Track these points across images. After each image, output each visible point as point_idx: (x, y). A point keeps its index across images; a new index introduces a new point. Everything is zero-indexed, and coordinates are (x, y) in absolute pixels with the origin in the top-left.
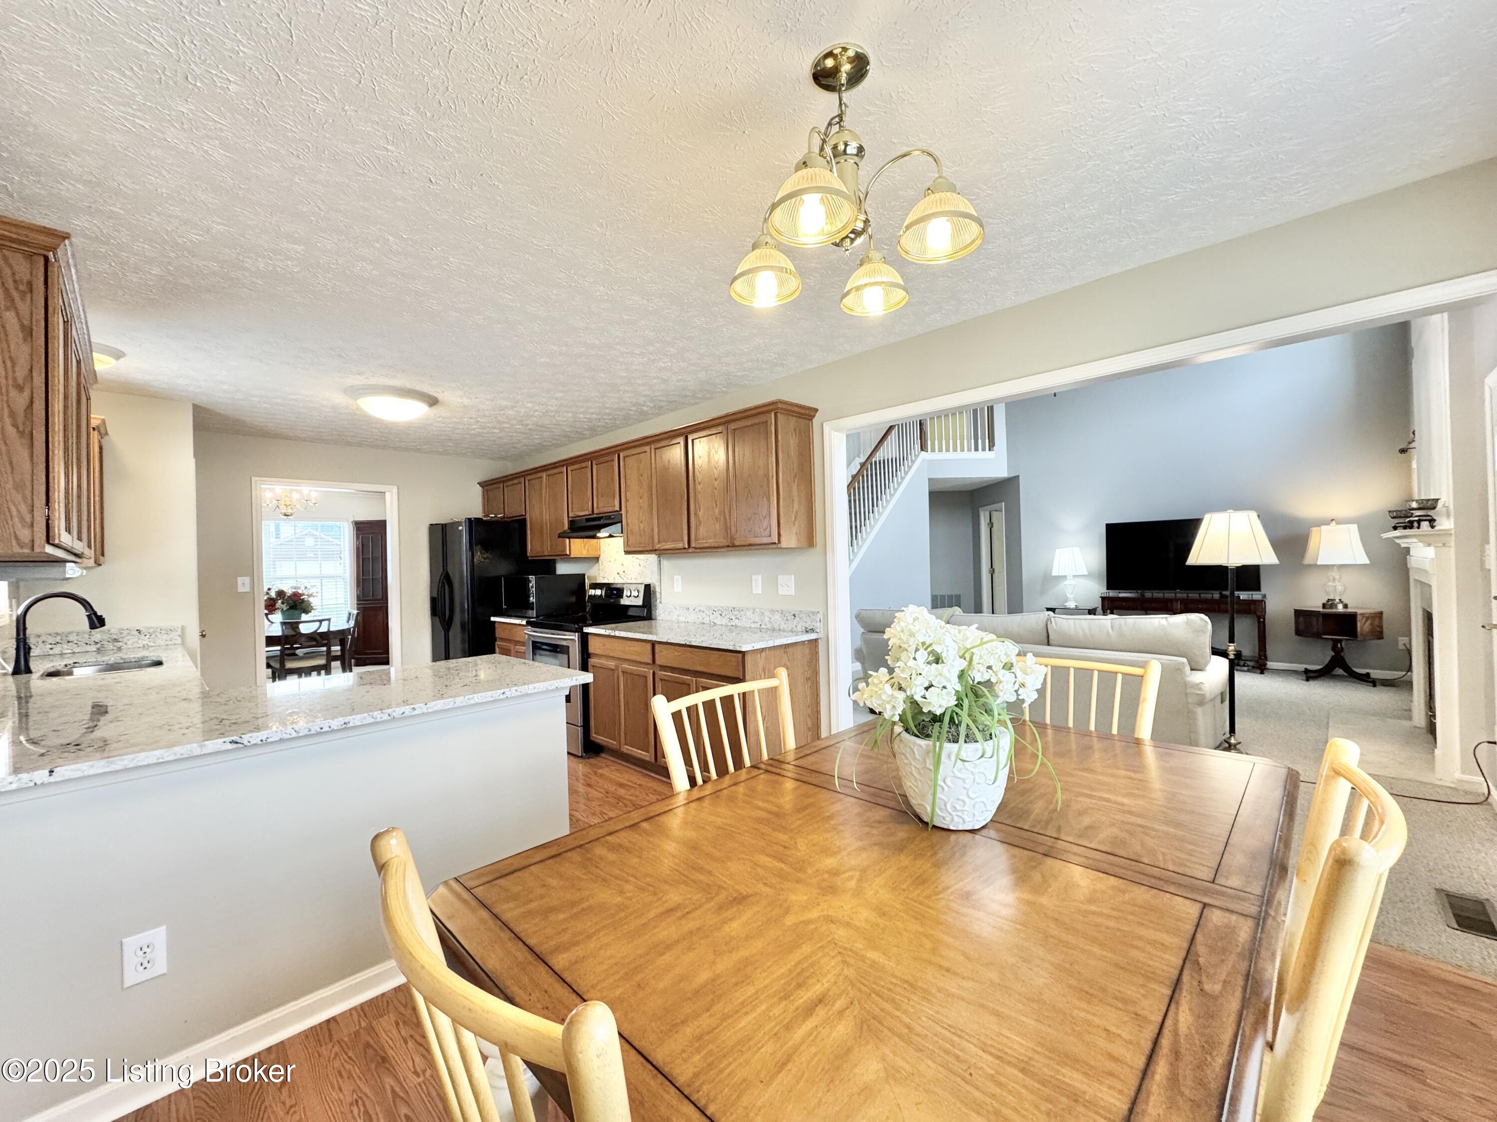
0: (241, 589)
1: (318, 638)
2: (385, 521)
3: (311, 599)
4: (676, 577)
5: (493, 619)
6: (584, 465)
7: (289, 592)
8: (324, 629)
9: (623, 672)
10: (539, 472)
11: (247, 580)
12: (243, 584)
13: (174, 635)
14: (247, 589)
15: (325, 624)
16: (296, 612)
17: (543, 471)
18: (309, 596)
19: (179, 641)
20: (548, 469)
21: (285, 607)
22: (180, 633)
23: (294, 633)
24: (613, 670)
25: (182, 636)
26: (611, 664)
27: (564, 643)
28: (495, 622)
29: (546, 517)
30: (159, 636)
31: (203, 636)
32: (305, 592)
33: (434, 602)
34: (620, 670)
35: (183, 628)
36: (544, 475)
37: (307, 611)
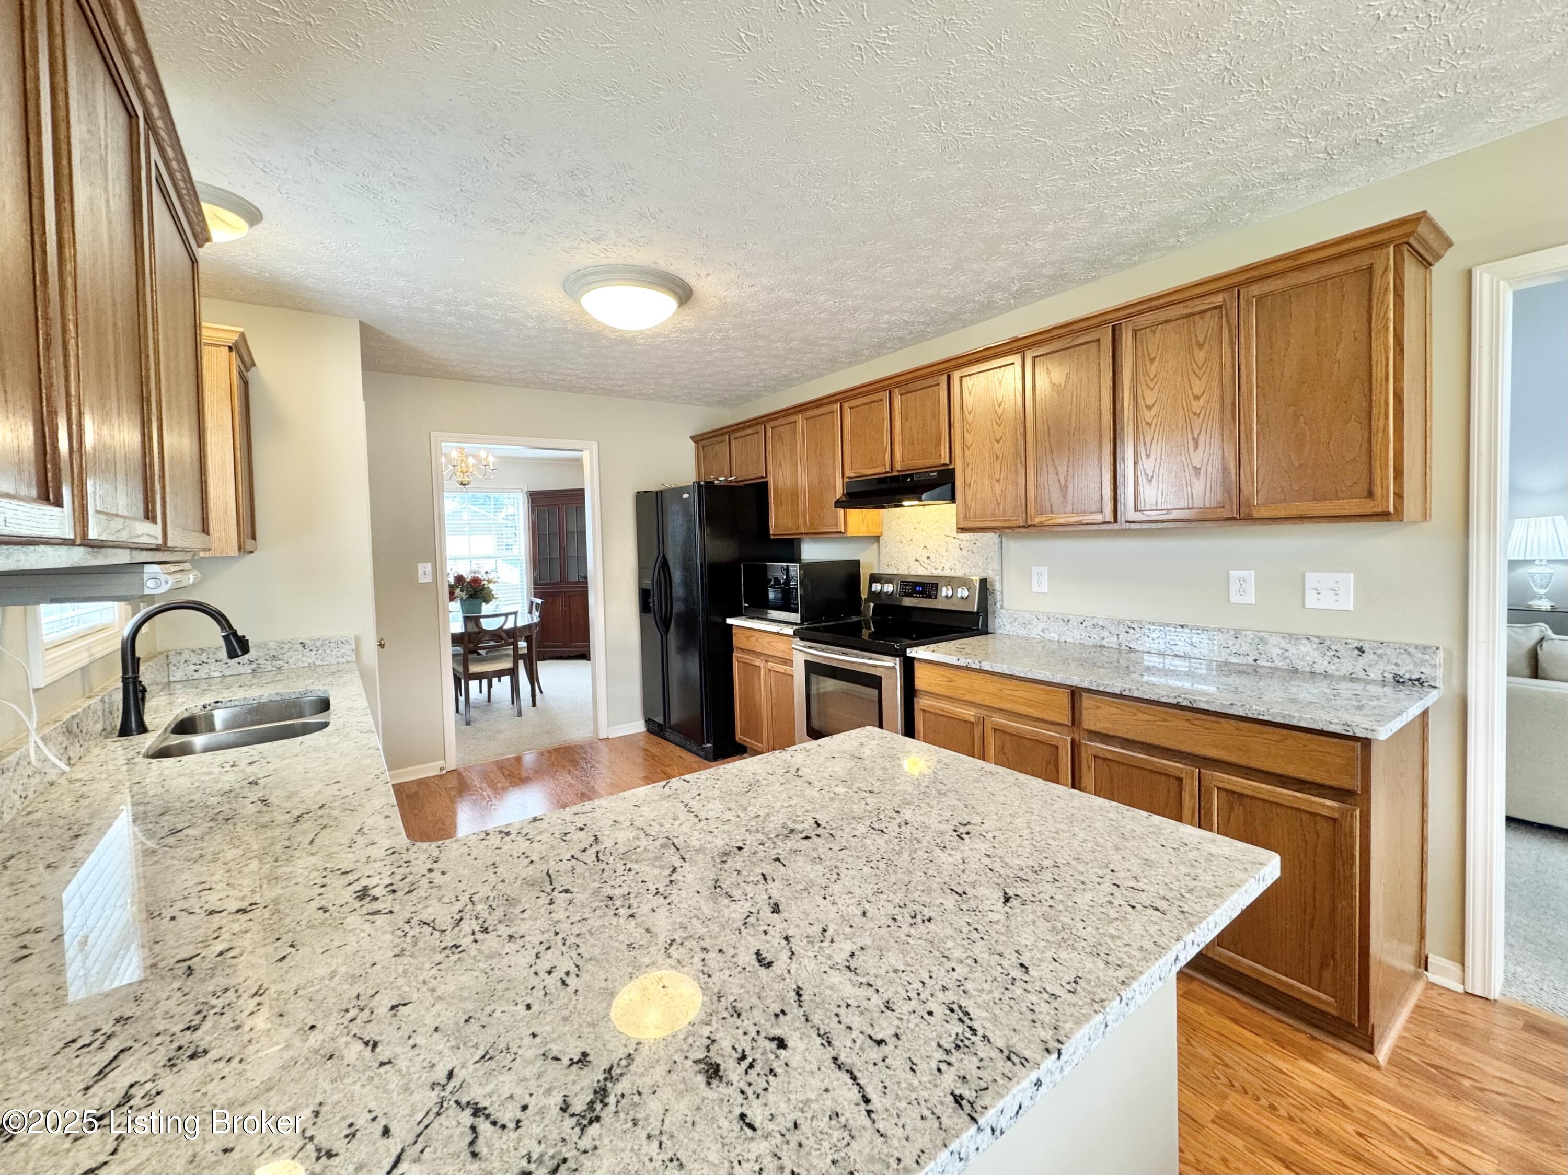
0: (422, 579)
1: (504, 635)
2: (583, 490)
3: (492, 586)
4: (1035, 569)
5: (729, 621)
6: (875, 397)
7: (468, 577)
8: (510, 625)
9: (995, 730)
10: (792, 414)
11: (429, 567)
12: (424, 572)
13: (346, 649)
14: (428, 579)
15: (511, 618)
16: (477, 601)
17: (799, 412)
18: (489, 582)
19: (353, 657)
20: (805, 410)
21: (464, 595)
22: (353, 646)
23: (476, 630)
24: (973, 723)
25: (357, 650)
26: (969, 713)
27: (872, 671)
28: (731, 626)
29: (803, 480)
30: (328, 651)
31: (382, 646)
32: (485, 577)
33: (644, 596)
34: (988, 727)
35: (357, 639)
36: (799, 418)
37: (487, 601)
